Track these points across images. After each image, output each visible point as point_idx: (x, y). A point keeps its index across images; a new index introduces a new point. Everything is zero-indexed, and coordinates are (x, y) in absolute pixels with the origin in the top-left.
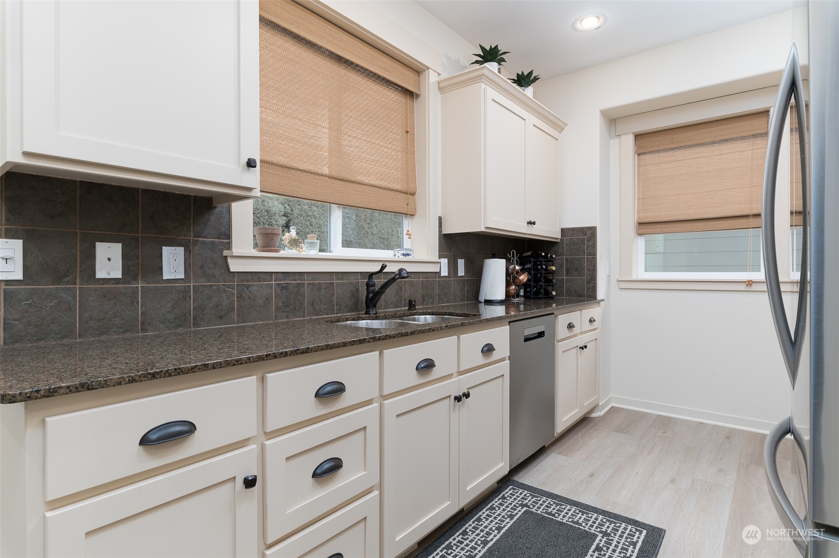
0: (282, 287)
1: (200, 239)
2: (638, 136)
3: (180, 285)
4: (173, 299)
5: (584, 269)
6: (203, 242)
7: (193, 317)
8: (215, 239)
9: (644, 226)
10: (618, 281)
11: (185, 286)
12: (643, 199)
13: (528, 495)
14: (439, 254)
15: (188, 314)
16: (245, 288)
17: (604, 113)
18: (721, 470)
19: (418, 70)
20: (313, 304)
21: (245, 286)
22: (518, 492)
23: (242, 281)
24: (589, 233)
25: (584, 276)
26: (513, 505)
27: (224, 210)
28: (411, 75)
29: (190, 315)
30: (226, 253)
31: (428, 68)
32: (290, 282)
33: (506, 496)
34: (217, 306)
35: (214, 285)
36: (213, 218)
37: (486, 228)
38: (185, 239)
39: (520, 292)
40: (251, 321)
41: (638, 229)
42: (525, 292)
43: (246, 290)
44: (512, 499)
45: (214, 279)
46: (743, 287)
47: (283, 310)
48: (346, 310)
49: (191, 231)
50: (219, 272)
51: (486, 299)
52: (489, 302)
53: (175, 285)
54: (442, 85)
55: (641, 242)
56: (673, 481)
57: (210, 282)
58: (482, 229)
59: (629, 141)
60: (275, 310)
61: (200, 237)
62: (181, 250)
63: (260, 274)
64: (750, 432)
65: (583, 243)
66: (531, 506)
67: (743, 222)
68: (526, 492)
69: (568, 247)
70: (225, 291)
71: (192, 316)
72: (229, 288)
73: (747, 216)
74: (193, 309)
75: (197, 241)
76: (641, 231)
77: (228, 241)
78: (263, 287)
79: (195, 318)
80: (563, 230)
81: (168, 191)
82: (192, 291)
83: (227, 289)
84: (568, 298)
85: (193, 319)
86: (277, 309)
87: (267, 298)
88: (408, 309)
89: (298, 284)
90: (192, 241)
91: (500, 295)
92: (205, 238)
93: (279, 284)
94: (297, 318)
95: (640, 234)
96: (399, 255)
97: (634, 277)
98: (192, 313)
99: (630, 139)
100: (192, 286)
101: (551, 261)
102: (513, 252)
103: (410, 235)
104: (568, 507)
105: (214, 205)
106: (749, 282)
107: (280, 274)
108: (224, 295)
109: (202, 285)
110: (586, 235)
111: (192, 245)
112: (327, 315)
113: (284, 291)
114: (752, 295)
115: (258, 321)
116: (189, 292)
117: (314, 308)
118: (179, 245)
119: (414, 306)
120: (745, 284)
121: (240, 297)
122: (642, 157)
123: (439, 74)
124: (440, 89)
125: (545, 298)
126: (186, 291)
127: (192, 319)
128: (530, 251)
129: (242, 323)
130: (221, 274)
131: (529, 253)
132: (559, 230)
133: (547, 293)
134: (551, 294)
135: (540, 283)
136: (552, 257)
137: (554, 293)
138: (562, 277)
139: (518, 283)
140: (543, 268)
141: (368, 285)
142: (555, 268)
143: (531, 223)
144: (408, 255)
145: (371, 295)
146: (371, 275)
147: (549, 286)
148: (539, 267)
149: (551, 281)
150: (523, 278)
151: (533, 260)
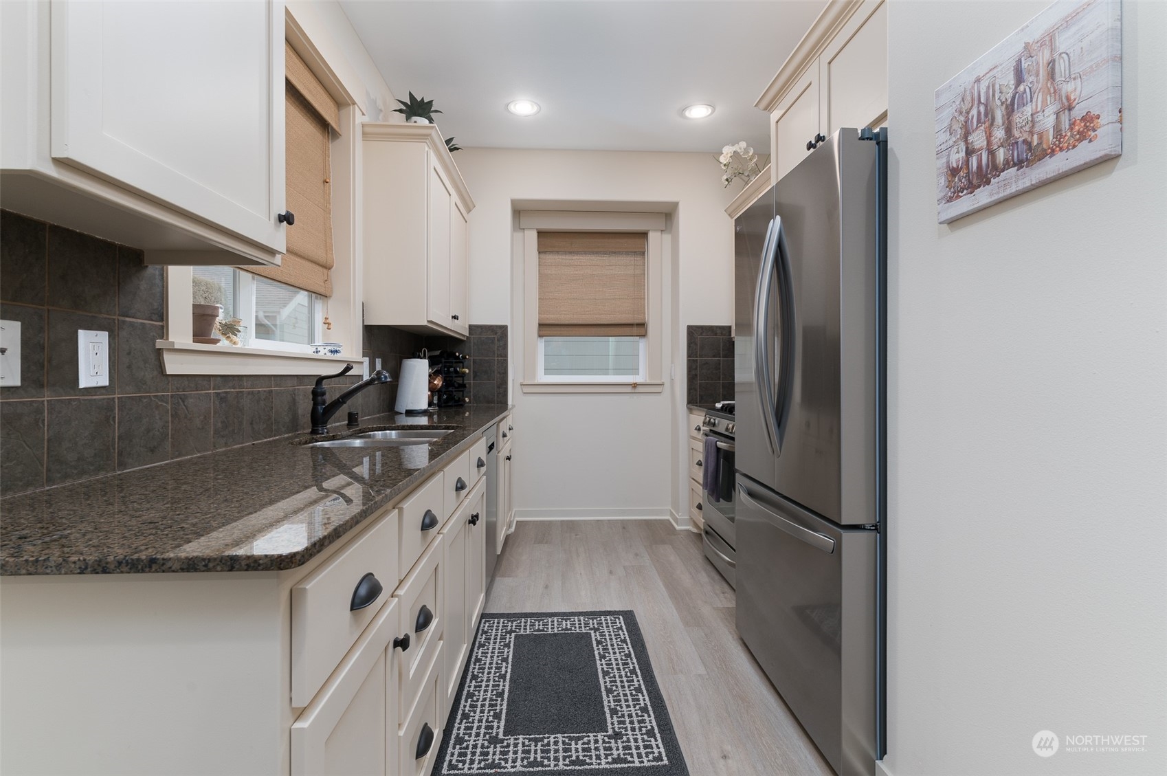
0: (221, 399)
1: (127, 319)
2: (541, 234)
3: (102, 397)
4: (92, 422)
5: (494, 372)
6: (132, 324)
7: (118, 452)
8: (146, 320)
9: (546, 328)
10: (521, 385)
11: (109, 399)
12: (544, 301)
13: (506, 622)
14: (363, 352)
15: (111, 448)
16: (180, 401)
17: (513, 202)
18: (637, 555)
19: (341, 101)
20: (251, 424)
21: (181, 398)
22: (494, 623)
23: (178, 389)
24: (499, 332)
25: (494, 380)
26: (499, 635)
27: (157, 272)
28: (331, 104)
29: (114, 449)
30: (159, 343)
31: (354, 103)
32: (228, 390)
33: (485, 630)
34: (148, 431)
35: (145, 397)
36: (143, 285)
37: (428, 321)
38: (109, 319)
39: (433, 399)
40: (187, 455)
41: (539, 330)
42: (439, 399)
43: (182, 403)
44: (494, 631)
45: (144, 387)
46: (629, 389)
47: (222, 433)
48: (283, 429)
49: (115, 305)
50: (151, 376)
51: (408, 409)
52: (410, 413)
53: (94, 397)
54: (368, 130)
55: (541, 344)
56: (611, 572)
57: (139, 391)
58: (422, 322)
59: (532, 236)
60: (214, 433)
61: (127, 316)
62: (103, 336)
63: (197, 379)
64: (635, 520)
65: (493, 342)
66: (517, 630)
67: (627, 330)
68: (502, 620)
69: (476, 347)
70: (157, 407)
71: (116, 451)
72: (162, 401)
73: (631, 325)
74: (119, 439)
75: (124, 322)
76: (542, 333)
77: (161, 324)
78: (201, 398)
79: (120, 454)
80: (471, 327)
81: (86, 233)
82: (117, 409)
83: (160, 403)
84: (475, 405)
85: (118, 455)
86: (216, 432)
87: (205, 416)
88: (348, 425)
89: (238, 393)
90: (116, 322)
91: (424, 405)
92: (133, 317)
93: (218, 394)
94: (236, 444)
95: (540, 336)
96: (326, 351)
97: (536, 382)
98: (116, 446)
99: (535, 234)
100: (116, 399)
101: (461, 361)
102: (425, 351)
103: (329, 324)
104: (550, 620)
105: (146, 264)
106: (634, 384)
107: (219, 378)
108: (157, 412)
109: (129, 397)
110: (496, 334)
111: (117, 328)
112: (266, 438)
113: (223, 405)
114: (635, 397)
115: (196, 454)
116: (112, 410)
117: (253, 428)
118: (100, 328)
119: (356, 420)
120: (631, 387)
121: (175, 415)
122: (543, 256)
123: (363, 114)
124: (364, 134)
125: (455, 406)
126: (109, 406)
127: (116, 455)
128: (439, 350)
129: (177, 457)
130: (153, 378)
131: (438, 353)
132: (467, 327)
133: (459, 400)
134: (465, 401)
135: (450, 389)
136: (464, 358)
137: (467, 400)
138: (470, 381)
139: (432, 389)
140: (456, 371)
141: (315, 394)
142: (467, 371)
143: (455, 317)
144: (337, 352)
145: (320, 409)
146: (320, 379)
147: (463, 391)
148: (452, 369)
149: (464, 386)
150: (438, 382)
151: (443, 360)
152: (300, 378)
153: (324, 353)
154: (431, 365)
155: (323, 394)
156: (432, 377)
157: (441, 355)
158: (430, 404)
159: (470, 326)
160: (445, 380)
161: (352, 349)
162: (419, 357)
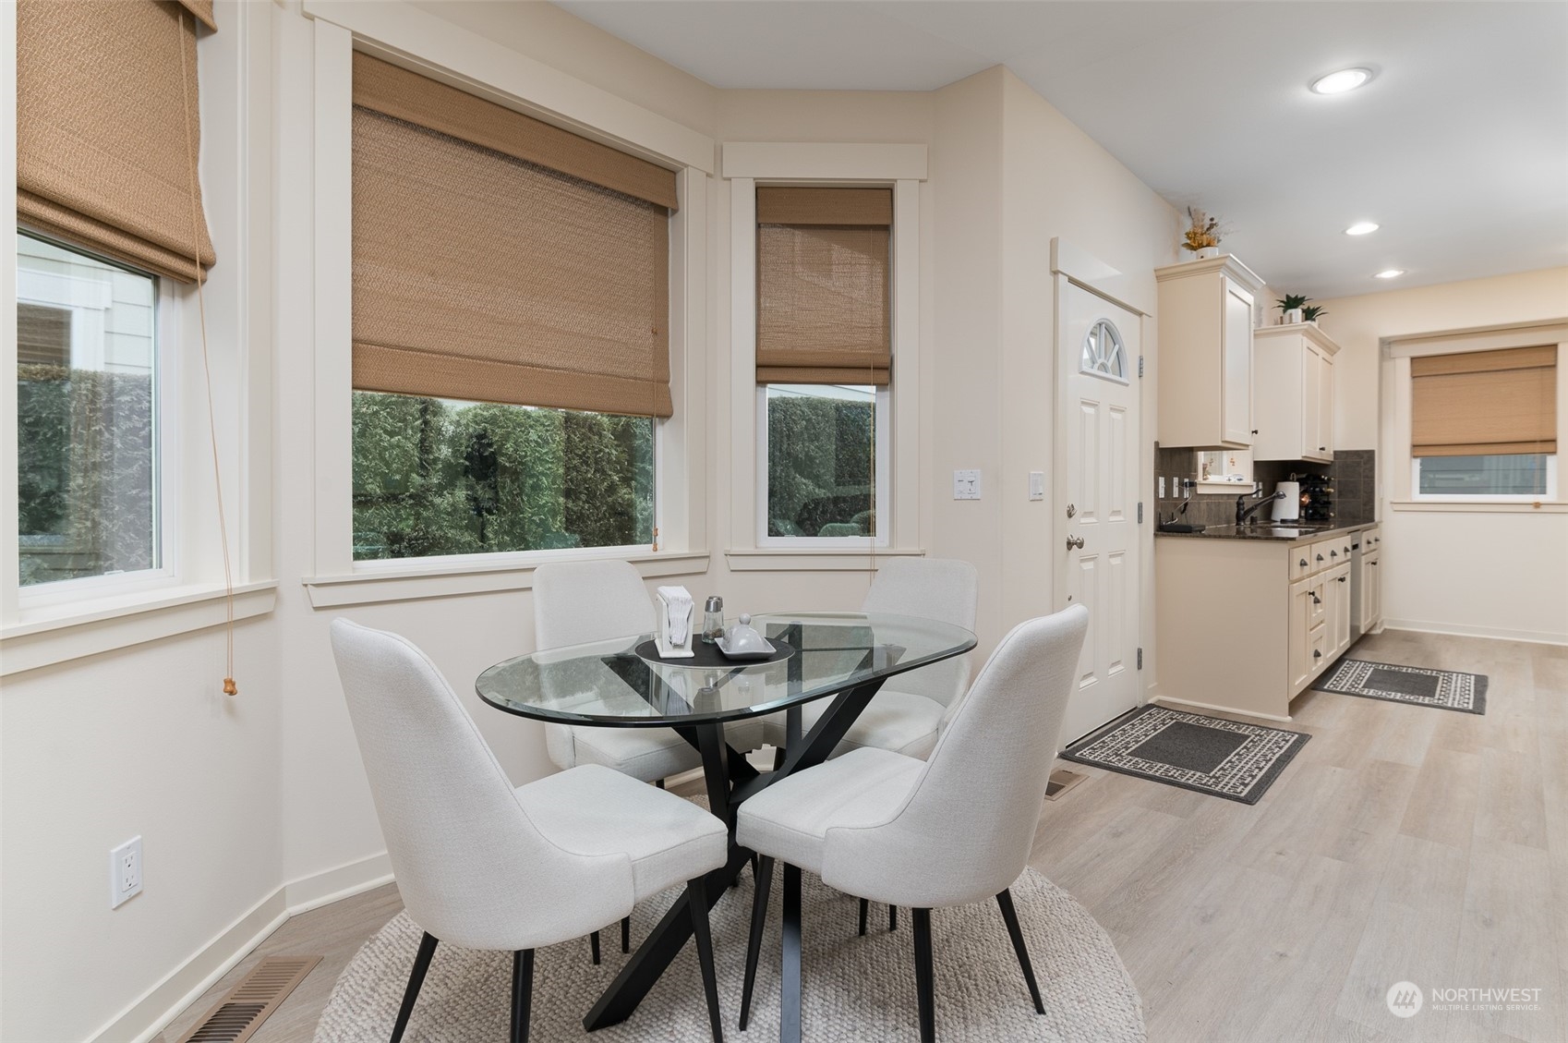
2: (1414, 360)
5: (1360, 491)
9: (1419, 449)
10: (1391, 504)
12: (1417, 423)
13: (1367, 664)
14: (1254, 479)
17: (1382, 339)
22: (1356, 663)
24: (1366, 455)
25: (1359, 498)
37: (1302, 456)
39: (1302, 512)
41: (1412, 452)
42: (1306, 513)
51: (1283, 518)
52: (1284, 522)
55: (1416, 463)
59: (1405, 364)
65: (1360, 464)
67: (1529, 447)
68: (1364, 663)
69: (1340, 469)
73: (1533, 442)
76: (1416, 454)
84: (1340, 519)
91: (1296, 517)
95: (1414, 457)
96: (1236, 480)
97: (1409, 501)
99: (1408, 362)
101: (1327, 483)
106: (1536, 504)
110: (1362, 458)
114: (1538, 516)
122: (1416, 381)
124: (1255, 335)
128: (1304, 473)
131: (1304, 476)
132: (1332, 453)
133: (1324, 515)
134: (1330, 516)
135: (1316, 505)
136: (1329, 479)
137: (1332, 514)
138: (1335, 499)
139: (1302, 506)
140: (1321, 491)
141: (1238, 504)
142: (1332, 490)
143: (1322, 449)
144: (1241, 480)
145: (1242, 512)
146: (1241, 496)
147: (1328, 508)
148: (1318, 489)
149: (1329, 503)
150: (1306, 499)
151: (1309, 482)
152: (1229, 495)
153: (1234, 481)
154: (1301, 485)
155: (1243, 504)
156: (1302, 494)
157: (1307, 477)
158: (1300, 516)
159: (1335, 452)
160: (1311, 497)
161: (1248, 478)
162: (1289, 480)
